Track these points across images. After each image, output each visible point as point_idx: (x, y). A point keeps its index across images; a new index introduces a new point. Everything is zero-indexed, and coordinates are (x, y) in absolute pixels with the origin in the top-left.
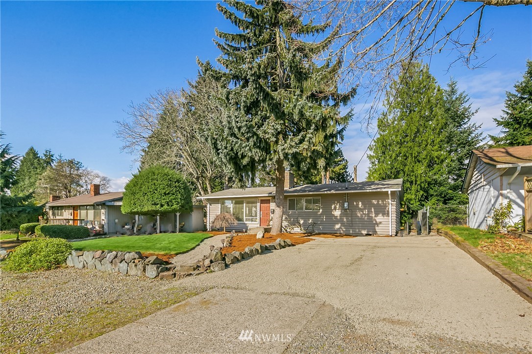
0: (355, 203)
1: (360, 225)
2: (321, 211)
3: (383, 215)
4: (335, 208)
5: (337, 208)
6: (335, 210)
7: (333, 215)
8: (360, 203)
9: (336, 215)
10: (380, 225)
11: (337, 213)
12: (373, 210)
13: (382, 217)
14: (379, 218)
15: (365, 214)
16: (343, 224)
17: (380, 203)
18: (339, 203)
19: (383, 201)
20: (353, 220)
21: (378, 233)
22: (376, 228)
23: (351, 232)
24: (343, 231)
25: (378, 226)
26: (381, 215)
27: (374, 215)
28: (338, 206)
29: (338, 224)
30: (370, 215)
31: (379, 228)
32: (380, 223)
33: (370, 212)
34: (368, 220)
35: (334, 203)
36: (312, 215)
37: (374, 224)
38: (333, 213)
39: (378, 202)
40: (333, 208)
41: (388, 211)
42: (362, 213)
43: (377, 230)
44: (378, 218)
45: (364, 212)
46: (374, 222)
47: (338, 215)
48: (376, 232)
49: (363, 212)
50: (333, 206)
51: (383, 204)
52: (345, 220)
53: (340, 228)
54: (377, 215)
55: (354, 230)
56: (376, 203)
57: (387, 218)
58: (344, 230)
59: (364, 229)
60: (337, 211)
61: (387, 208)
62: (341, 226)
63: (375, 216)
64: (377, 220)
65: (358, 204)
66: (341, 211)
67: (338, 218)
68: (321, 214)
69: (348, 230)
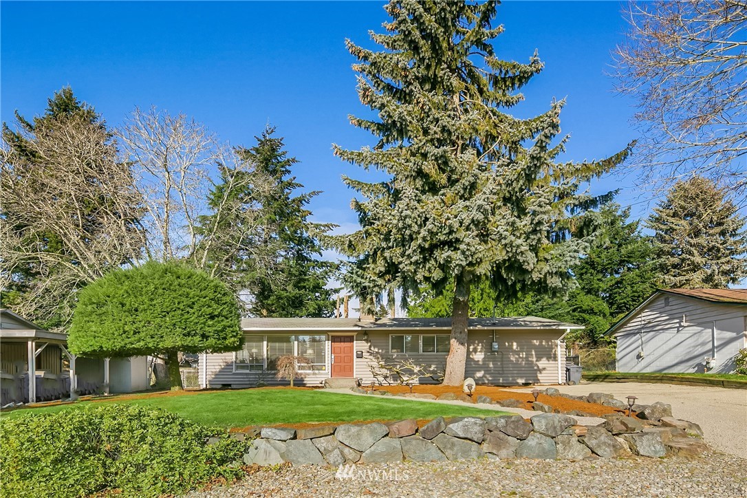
0: (507, 344)
1: (515, 372)
3: (549, 358)
5: (479, 350)
6: (476, 352)
7: (472, 359)
8: (515, 344)
9: (476, 360)
10: (544, 372)
11: (479, 357)
12: (533, 353)
13: (547, 362)
14: (543, 363)
15: (522, 358)
16: (487, 371)
17: (544, 343)
18: (482, 343)
19: (548, 342)
20: (505, 366)
21: (541, 381)
22: (539, 375)
23: (501, 381)
24: (488, 380)
25: (541, 373)
26: (544, 359)
27: (534, 359)
28: (479, 348)
29: (479, 371)
30: (530, 359)
31: (543, 375)
32: (544, 369)
33: (529, 355)
34: (527, 366)
35: (474, 344)
36: (436, 360)
37: (536, 370)
38: (471, 356)
39: (541, 342)
40: (471, 350)
41: (555, 354)
42: (517, 356)
43: (539, 378)
44: (541, 362)
45: (521, 356)
46: (535, 368)
47: (480, 360)
48: (539, 380)
49: (519, 355)
50: (472, 347)
51: (548, 345)
52: (491, 365)
53: (484, 376)
54: (539, 359)
55: (505, 378)
56: (537, 344)
57: (554, 362)
58: (490, 379)
59: (522, 377)
60: (478, 353)
61: (554, 350)
62: (485, 374)
63: (537, 361)
64: (539, 365)
65: (512, 345)
66: (485, 355)
67: (481, 363)
69: (496, 378)
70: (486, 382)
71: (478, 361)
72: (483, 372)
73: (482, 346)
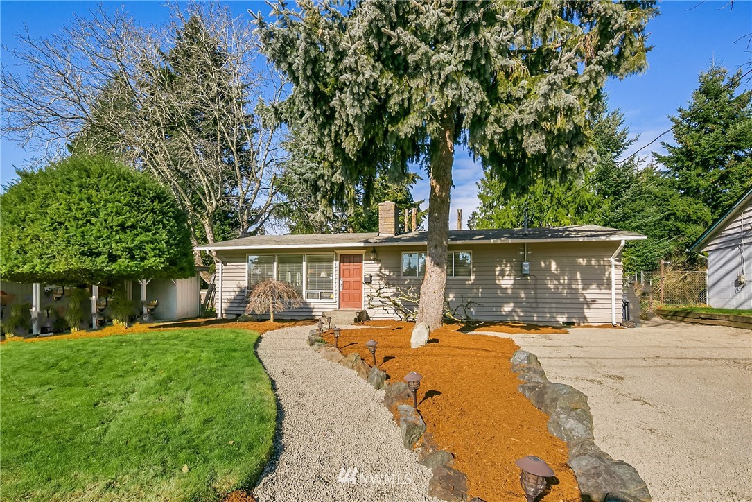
0: (543, 264)
1: (554, 305)
2: (473, 278)
3: (600, 286)
4: (502, 274)
5: (507, 273)
6: (503, 276)
7: (499, 287)
8: (553, 264)
9: (504, 286)
10: (593, 306)
11: (507, 282)
12: (579, 277)
13: (598, 291)
14: (592, 292)
15: (563, 285)
16: (518, 303)
17: (593, 263)
18: (511, 262)
19: (598, 261)
20: (539, 296)
21: (589, 320)
22: (586, 310)
23: (535, 319)
24: (519, 316)
25: (589, 307)
26: (594, 287)
27: (580, 287)
28: (508, 269)
29: (508, 303)
30: (574, 286)
31: (592, 310)
32: (594, 301)
33: (572, 279)
34: (569, 296)
35: (501, 263)
36: (454, 287)
37: (582, 303)
38: (497, 282)
39: (589, 261)
40: (497, 273)
41: (609, 280)
42: (556, 282)
43: (587, 315)
44: (589, 291)
45: (562, 281)
46: (582, 300)
47: (509, 286)
48: (586, 318)
49: (559, 280)
50: (498, 269)
51: (599, 265)
52: (523, 295)
53: (514, 311)
54: (586, 286)
55: (541, 315)
56: (584, 263)
57: (607, 291)
58: (521, 314)
59: (562, 313)
60: (506, 278)
61: (607, 273)
62: (515, 307)
63: (583, 289)
64: (587, 296)
65: (550, 266)
66: (515, 279)
67: (509, 291)
68: (472, 284)
69: (529, 314)
70: (517, 318)
71: (506, 289)
72: (512, 305)
73: (511, 266)
